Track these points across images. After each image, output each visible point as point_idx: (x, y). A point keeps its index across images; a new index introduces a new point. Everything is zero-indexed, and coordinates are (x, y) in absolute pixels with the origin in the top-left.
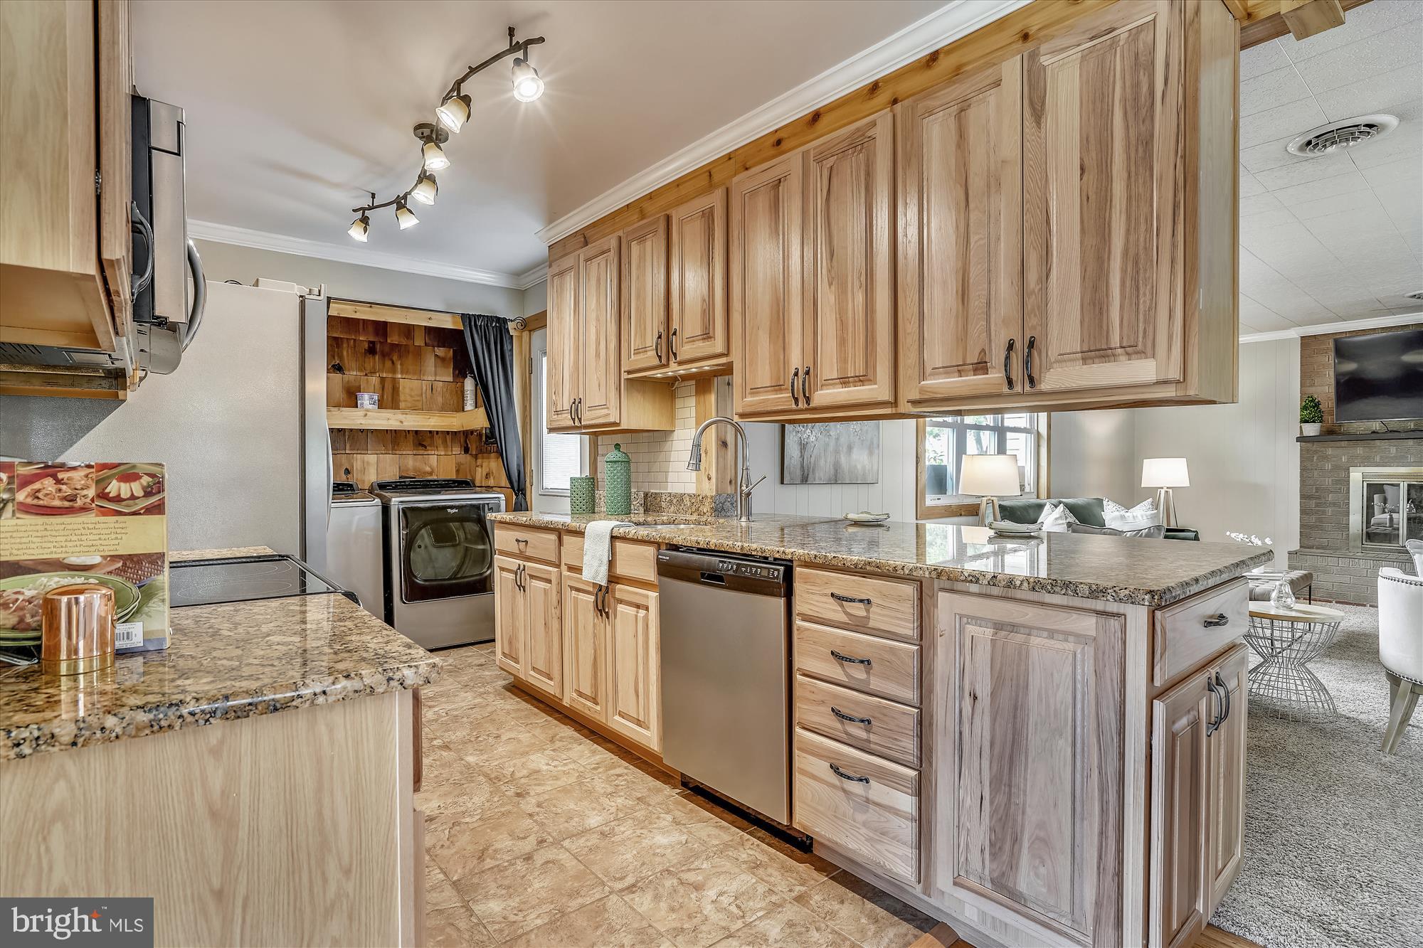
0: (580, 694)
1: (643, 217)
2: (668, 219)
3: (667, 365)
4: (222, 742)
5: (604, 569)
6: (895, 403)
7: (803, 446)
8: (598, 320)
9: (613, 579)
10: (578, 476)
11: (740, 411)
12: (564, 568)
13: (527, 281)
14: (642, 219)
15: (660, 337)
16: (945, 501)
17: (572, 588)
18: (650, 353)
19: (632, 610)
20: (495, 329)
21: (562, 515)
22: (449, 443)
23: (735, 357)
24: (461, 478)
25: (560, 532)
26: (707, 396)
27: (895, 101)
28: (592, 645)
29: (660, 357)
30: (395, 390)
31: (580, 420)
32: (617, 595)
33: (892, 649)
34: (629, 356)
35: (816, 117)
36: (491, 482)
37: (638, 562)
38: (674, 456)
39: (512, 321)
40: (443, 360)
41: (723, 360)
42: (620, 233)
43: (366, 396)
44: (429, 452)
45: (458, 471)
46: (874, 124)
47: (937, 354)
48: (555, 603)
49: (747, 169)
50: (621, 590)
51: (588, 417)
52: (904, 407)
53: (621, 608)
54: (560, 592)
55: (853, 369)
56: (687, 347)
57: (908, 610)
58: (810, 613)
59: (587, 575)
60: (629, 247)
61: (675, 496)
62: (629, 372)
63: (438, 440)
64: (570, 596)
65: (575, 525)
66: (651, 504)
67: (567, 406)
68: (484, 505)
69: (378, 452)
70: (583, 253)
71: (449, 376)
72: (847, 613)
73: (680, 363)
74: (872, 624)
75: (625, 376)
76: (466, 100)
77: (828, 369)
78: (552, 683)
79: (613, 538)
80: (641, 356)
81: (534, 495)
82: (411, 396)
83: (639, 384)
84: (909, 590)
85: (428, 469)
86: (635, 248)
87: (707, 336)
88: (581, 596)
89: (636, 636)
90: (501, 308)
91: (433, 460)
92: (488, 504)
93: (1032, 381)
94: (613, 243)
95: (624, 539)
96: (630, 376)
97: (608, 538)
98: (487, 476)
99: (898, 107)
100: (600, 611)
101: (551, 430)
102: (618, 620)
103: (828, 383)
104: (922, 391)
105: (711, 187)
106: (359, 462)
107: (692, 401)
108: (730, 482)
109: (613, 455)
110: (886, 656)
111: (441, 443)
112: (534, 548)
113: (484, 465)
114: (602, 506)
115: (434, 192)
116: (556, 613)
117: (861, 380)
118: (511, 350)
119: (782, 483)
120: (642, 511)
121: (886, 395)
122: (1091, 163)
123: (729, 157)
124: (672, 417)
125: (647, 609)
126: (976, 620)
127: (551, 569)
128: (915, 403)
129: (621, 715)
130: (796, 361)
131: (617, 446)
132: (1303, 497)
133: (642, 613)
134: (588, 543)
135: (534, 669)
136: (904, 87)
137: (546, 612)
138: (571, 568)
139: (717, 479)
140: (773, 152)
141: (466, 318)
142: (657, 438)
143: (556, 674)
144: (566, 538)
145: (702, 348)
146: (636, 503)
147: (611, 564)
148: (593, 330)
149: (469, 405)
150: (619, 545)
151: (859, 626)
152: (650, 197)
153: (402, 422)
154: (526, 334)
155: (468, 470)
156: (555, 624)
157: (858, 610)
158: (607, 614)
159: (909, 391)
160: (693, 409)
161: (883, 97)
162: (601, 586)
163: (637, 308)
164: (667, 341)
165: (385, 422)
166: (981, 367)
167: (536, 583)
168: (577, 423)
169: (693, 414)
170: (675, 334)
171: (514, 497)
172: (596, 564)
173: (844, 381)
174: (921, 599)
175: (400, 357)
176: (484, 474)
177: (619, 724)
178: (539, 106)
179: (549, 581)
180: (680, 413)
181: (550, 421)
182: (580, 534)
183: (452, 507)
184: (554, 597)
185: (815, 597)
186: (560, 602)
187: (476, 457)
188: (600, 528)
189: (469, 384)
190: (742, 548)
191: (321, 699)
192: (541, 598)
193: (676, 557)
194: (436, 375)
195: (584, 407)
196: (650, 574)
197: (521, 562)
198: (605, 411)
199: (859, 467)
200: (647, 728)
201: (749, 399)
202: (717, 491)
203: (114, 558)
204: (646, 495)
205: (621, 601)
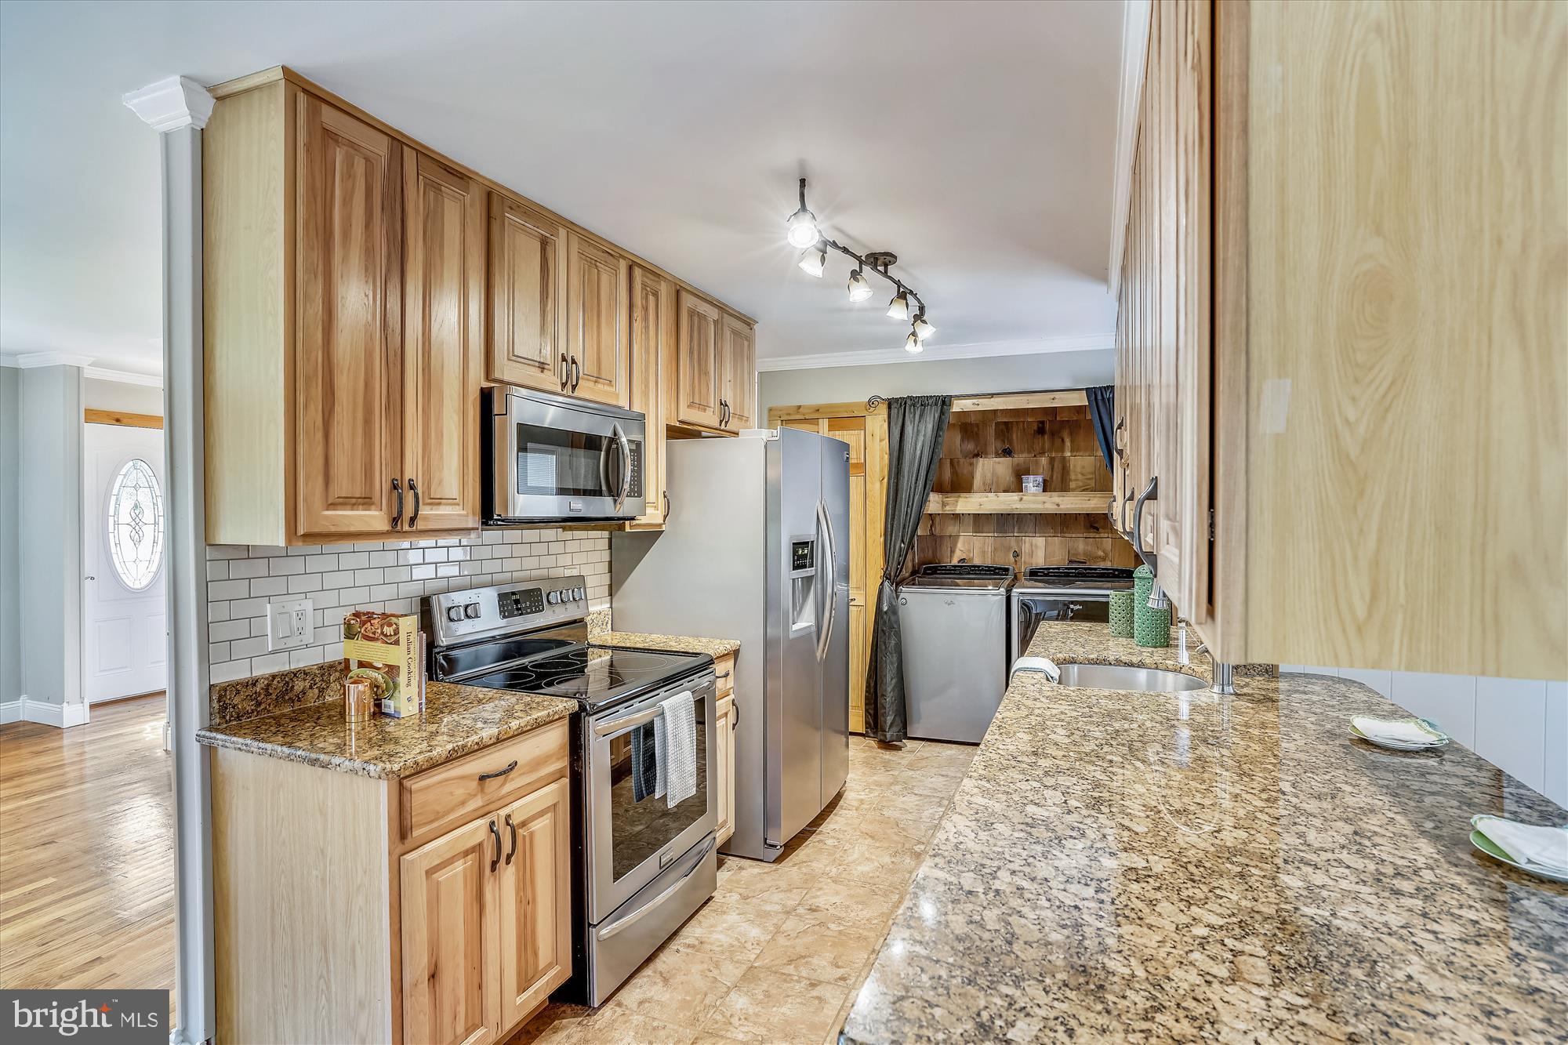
30: (1065, 470)
43: (1031, 478)
44: (1102, 535)
69: (1046, 535)
82: (1082, 474)
85: (1101, 553)
91: (1107, 544)
106: (1027, 545)
141: (1092, 392)
153: (1058, 505)
165: (1040, 506)
175: (1071, 434)
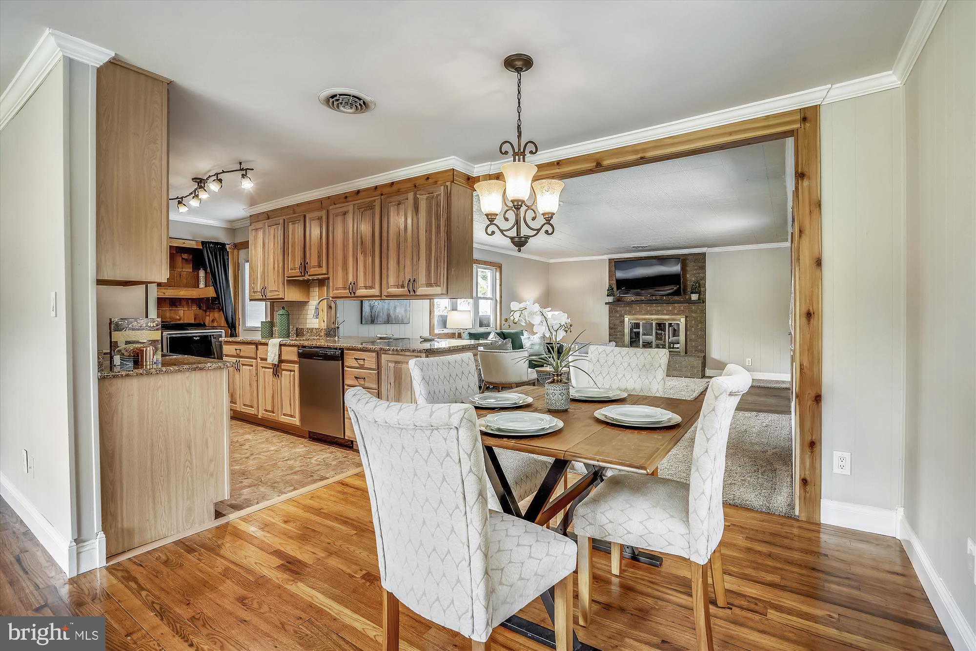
0: (266, 411)
1: (294, 213)
2: (305, 216)
3: (304, 276)
4: (189, 376)
5: (277, 357)
6: (381, 296)
7: (372, 308)
8: (274, 253)
9: (281, 361)
10: (265, 321)
11: (332, 296)
12: (259, 359)
13: (237, 225)
14: (294, 214)
15: (301, 264)
16: (446, 331)
17: (262, 367)
18: (297, 270)
19: (288, 373)
20: (219, 249)
21: (258, 337)
22: (190, 304)
23: (330, 275)
24: (197, 322)
25: (257, 344)
26: (323, 288)
27: (382, 195)
28: (271, 389)
29: (301, 273)
31: (266, 296)
32: (282, 368)
33: (371, 373)
34: (288, 271)
35: (358, 192)
36: (215, 324)
37: (291, 354)
38: (309, 312)
39: (228, 244)
40: (186, 260)
41: (326, 276)
42: (284, 217)
44: (179, 309)
45: (195, 319)
46: (375, 201)
47: (392, 281)
48: (255, 374)
49: (335, 204)
50: (284, 366)
51: (269, 295)
52: (384, 298)
53: (284, 372)
54: (257, 370)
55: (369, 284)
56: (312, 270)
57: (374, 360)
58: (349, 365)
59: (269, 361)
60: (288, 225)
61: (309, 329)
62: (288, 277)
63: (184, 303)
64: (261, 371)
65: (264, 341)
66: (299, 333)
67: (259, 290)
68: (210, 335)
70: (267, 222)
71: (190, 268)
72: (359, 364)
73: (310, 276)
74: (365, 366)
75: (286, 278)
76: (220, 181)
77: (361, 283)
78: (253, 409)
79: (281, 345)
80: (293, 271)
81: (240, 329)
83: (292, 282)
84: (374, 354)
85: (178, 317)
86: (291, 226)
87: (320, 266)
88: (267, 370)
89: (290, 383)
90: (222, 238)
91: (181, 313)
92: (213, 335)
93: (414, 291)
94: (281, 221)
95: (285, 345)
96: (289, 279)
97: (278, 345)
98: (213, 321)
99: (383, 196)
100: (275, 375)
101: (251, 300)
102: (283, 378)
103: (361, 288)
104: (388, 293)
105: (321, 208)
107: (317, 289)
108: (333, 323)
109: (281, 312)
110: (369, 376)
111: (185, 303)
112: (244, 352)
113: (211, 315)
114: (276, 334)
115: (200, 202)
116: (255, 379)
117: (371, 288)
118: (228, 259)
119: (362, 323)
120: (295, 335)
121: (378, 294)
122: (428, 230)
123: (329, 198)
124: (308, 295)
125: (294, 371)
126: (390, 361)
127: (253, 360)
128: (386, 296)
129: (284, 415)
130: (351, 279)
131: (283, 308)
132: (610, 328)
133: (292, 373)
134: (270, 348)
135: (244, 405)
136: (385, 191)
137: (250, 378)
138: (262, 359)
139: (327, 321)
140: (344, 200)
141: (203, 243)
142: (301, 305)
143: (255, 405)
144: (259, 347)
145: (317, 270)
146: (293, 332)
147: (280, 355)
148: (272, 257)
149: (202, 285)
150: (283, 348)
151: (362, 367)
152: (298, 205)
153: (164, 293)
154: (236, 251)
155: (201, 318)
156: (255, 384)
157: (361, 362)
158: (278, 376)
159: (384, 293)
160: (317, 292)
161: (378, 192)
162: (275, 364)
163: (292, 251)
164: (304, 266)
166: (403, 286)
167: (244, 367)
168: (264, 297)
169: (317, 295)
170: (307, 264)
171: (230, 331)
172: (273, 356)
173: (366, 288)
174: (378, 357)
176: (211, 319)
177: (284, 419)
178: (251, 190)
179: (252, 366)
180: (311, 294)
181: (250, 296)
182: (266, 344)
183: (196, 337)
184: (254, 372)
185: (350, 360)
186: (257, 374)
187: (206, 311)
188: (274, 342)
189: (202, 273)
190: (328, 345)
191: (210, 368)
192: (248, 374)
193: (305, 350)
194: (182, 268)
195: (267, 291)
196: (295, 358)
197: (237, 359)
198: (278, 293)
199: (400, 316)
200: (295, 418)
201: (335, 292)
202: (327, 327)
203: (149, 341)
204: (297, 328)
205: (284, 370)
